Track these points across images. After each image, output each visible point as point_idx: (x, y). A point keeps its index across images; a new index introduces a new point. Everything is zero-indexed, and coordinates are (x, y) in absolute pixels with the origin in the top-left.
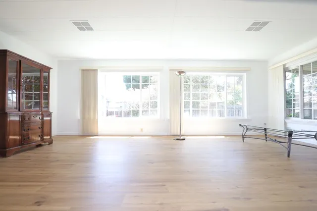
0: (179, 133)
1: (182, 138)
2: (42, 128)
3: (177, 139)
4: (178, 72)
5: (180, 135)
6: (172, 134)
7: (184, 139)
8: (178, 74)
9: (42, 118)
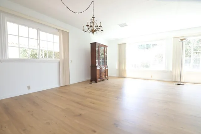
0: (179, 81)
1: (181, 84)
2: (105, 73)
3: (177, 84)
4: (180, 39)
5: (180, 82)
6: (174, 80)
7: (184, 85)
8: (180, 41)
9: (105, 68)
